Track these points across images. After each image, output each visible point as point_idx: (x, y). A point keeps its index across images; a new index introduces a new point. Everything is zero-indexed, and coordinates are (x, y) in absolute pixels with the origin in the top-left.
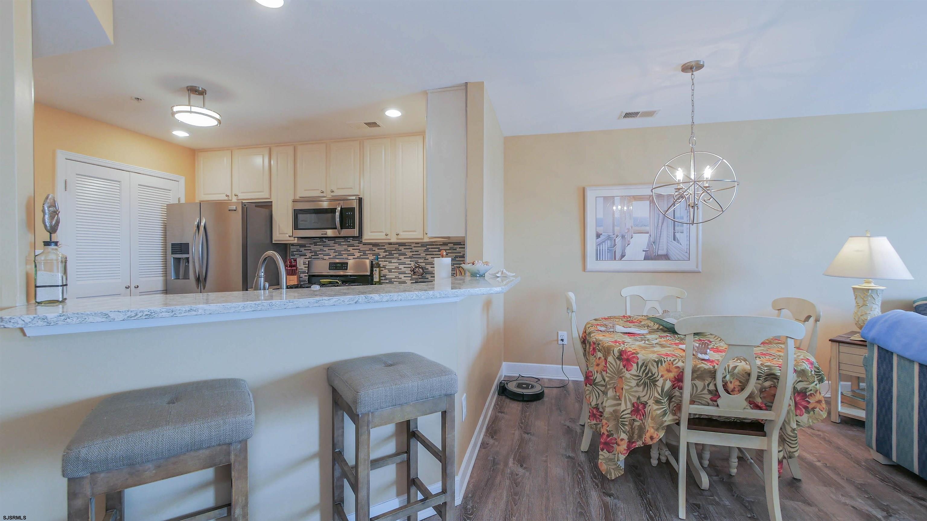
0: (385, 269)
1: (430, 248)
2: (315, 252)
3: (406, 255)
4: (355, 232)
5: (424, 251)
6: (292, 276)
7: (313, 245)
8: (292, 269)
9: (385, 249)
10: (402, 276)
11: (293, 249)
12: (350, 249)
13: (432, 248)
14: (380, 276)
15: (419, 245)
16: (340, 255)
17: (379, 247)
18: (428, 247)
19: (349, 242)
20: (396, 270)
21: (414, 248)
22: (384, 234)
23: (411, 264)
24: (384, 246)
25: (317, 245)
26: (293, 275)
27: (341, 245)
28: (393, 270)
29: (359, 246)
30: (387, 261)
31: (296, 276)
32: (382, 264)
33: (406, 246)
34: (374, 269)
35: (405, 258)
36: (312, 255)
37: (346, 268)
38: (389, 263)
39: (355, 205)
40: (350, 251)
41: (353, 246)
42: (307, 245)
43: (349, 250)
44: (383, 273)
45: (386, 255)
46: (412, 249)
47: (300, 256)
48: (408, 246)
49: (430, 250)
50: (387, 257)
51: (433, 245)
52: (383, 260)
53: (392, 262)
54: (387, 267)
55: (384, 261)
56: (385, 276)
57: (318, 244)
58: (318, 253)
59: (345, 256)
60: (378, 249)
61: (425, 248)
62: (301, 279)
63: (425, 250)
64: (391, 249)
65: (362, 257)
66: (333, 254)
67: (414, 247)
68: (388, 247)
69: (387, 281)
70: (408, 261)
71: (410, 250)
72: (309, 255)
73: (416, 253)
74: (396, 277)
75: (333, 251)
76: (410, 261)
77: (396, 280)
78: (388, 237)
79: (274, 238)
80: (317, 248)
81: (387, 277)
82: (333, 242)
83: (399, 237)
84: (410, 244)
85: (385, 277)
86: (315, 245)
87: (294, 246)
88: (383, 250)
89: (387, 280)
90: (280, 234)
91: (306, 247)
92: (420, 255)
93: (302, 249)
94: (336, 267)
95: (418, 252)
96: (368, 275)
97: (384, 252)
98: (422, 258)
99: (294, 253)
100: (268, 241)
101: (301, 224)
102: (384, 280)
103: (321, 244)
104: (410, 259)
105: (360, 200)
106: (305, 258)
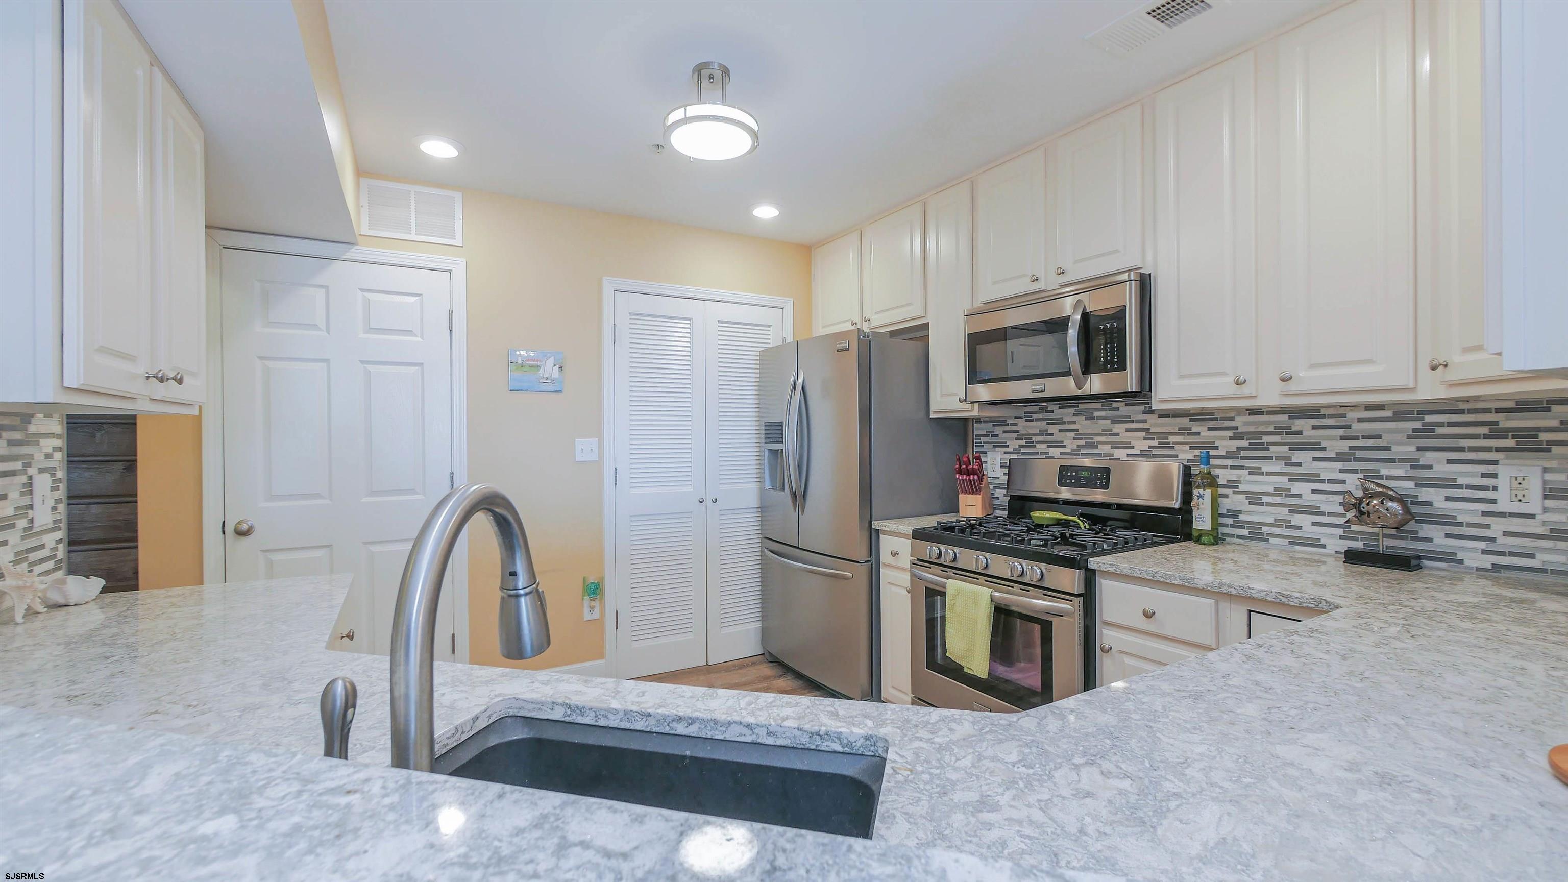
0: (1234, 493)
1: (1441, 425)
2: (1028, 437)
3: (1324, 449)
4: (1130, 380)
5: (1409, 437)
6: (970, 496)
7: (1024, 419)
8: (970, 480)
9: (1236, 428)
10: (1304, 521)
11: (978, 429)
12: (1119, 428)
13: (1450, 424)
14: (1216, 514)
15: (1388, 414)
16: (1092, 445)
17: (1212, 424)
18: (1429, 418)
19: (1117, 409)
20: (1278, 500)
21: (1356, 426)
22: (1231, 379)
23: (1343, 482)
24: (1232, 419)
25: (1032, 420)
26: (973, 493)
27: (1093, 418)
28: (1265, 499)
29: (1145, 421)
30: (1242, 468)
31: (980, 496)
32: (1223, 476)
33: (1323, 416)
34: (1195, 492)
35: (1315, 459)
36: (1020, 446)
37: (1104, 481)
38: (1250, 473)
39: (1129, 298)
40: (1118, 434)
41: (1127, 420)
42: (1009, 421)
43: (1115, 431)
44: (1226, 504)
45: (1239, 448)
46: (1349, 427)
47: (994, 446)
48: (1331, 416)
49: (1440, 431)
50: (1243, 453)
51: (1462, 412)
52: (1229, 462)
53: (1264, 469)
54: (1242, 487)
55: (1232, 467)
56: (1234, 514)
57: (1035, 416)
58: (1034, 439)
59: (1105, 449)
60: (1210, 429)
61: (1418, 425)
62: (996, 502)
63: (1414, 430)
64: (1260, 429)
65: (1155, 452)
66: (1071, 444)
67: (1360, 420)
68: (1246, 424)
69: (1245, 532)
70: (1330, 470)
71: (1341, 432)
72: (1013, 445)
73: (1370, 443)
74: (1278, 523)
75: (1073, 434)
76: (1341, 471)
77: (1277, 531)
78: (1246, 390)
79: (933, 407)
80: (1034, 427)
81: (1242, 517)
82: (1072, 410)
83: (1293, 387)
84: (1342, 411)
85: (1237, 517)
86: (1026, 421)
87: (980, 422)
88: (1230, 433)
89: (1243, 527)
90: (942, 395)
91: (1007, 425)
92: (1388, 448)
93: (998, 430)
94: (1078, 479)
95: (1379, 437)
96: (1174, 509)
97: (1231, 439)
98: (1401, 460)
99: (982, 439)
100: (922, 414)
101: (985, 369)
102: (1232, 526)
103: (1040, 416)
104: (1340, 465)
105: (1145, 283)
106: (1005, 453)
